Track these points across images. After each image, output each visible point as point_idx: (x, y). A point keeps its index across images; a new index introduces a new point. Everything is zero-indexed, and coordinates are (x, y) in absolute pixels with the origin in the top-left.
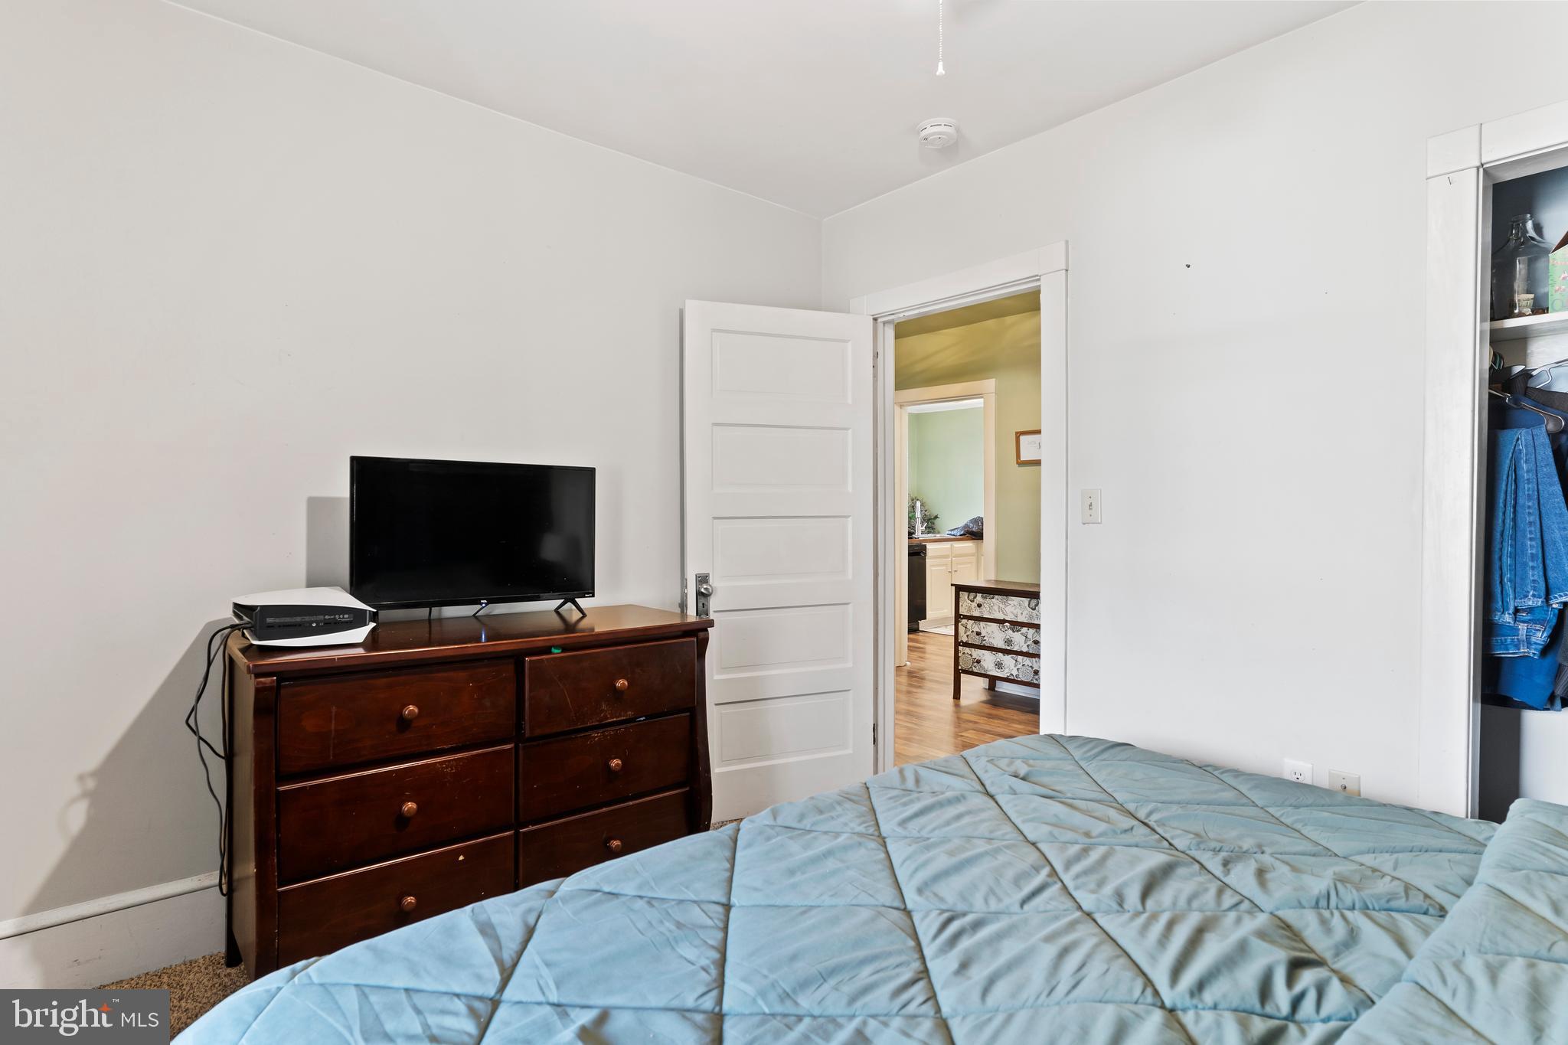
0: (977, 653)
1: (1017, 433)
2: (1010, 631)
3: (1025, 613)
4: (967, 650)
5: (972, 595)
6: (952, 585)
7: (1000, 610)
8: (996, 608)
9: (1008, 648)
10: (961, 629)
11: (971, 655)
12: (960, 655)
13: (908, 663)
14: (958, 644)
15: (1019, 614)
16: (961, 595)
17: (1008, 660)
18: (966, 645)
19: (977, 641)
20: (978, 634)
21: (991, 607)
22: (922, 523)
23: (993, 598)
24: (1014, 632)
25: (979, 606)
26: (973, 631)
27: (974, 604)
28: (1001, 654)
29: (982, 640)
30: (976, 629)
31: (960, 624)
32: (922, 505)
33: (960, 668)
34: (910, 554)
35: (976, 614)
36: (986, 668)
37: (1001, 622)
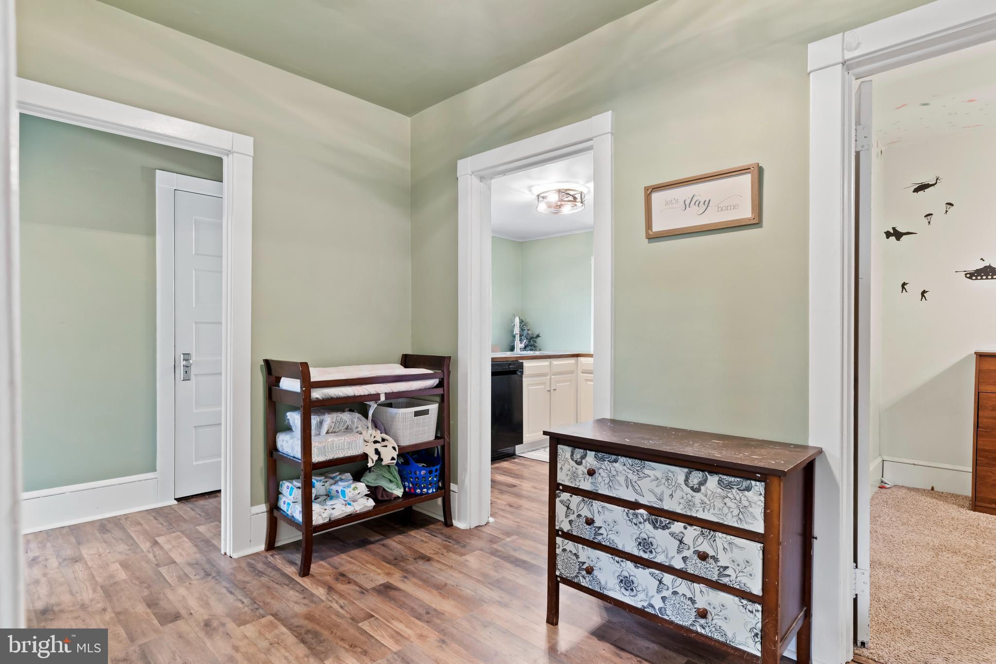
0: (587, 554)
1: (646, 189)
2: (648, 526)
3: (678, 494)
4: (570, 545)
5: (579, 453)
6: (545, 433)
7: (629, 483)
8: (621, 479)
9: (645, 556)
10: (560, 509)
11: (577, 556)
12: (558, 551)
13: (491, 520)
14: (554, 533)
15: (666, 497)
16: (560, 451)
17: (643, 577)
18: (568, 536)
19: (587, 533)
20: (590, 522)
21: (612, 478)
22: (521, 340)
23: (616, 461)
24: (655, 527)
25: (591, 473)
26: (579, 516)
27: (582, 469)
28: (629, 565)
29: (596, 534)
30: (586, 512)
31: (558, 500)
32: (521, 322)
33: (558, 573)
34: (494, 374)
35: (586, 485)
36: (603, 583)
37: (634, 505)
